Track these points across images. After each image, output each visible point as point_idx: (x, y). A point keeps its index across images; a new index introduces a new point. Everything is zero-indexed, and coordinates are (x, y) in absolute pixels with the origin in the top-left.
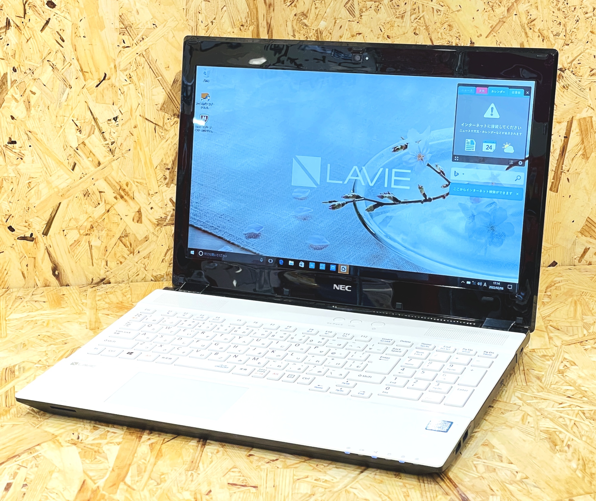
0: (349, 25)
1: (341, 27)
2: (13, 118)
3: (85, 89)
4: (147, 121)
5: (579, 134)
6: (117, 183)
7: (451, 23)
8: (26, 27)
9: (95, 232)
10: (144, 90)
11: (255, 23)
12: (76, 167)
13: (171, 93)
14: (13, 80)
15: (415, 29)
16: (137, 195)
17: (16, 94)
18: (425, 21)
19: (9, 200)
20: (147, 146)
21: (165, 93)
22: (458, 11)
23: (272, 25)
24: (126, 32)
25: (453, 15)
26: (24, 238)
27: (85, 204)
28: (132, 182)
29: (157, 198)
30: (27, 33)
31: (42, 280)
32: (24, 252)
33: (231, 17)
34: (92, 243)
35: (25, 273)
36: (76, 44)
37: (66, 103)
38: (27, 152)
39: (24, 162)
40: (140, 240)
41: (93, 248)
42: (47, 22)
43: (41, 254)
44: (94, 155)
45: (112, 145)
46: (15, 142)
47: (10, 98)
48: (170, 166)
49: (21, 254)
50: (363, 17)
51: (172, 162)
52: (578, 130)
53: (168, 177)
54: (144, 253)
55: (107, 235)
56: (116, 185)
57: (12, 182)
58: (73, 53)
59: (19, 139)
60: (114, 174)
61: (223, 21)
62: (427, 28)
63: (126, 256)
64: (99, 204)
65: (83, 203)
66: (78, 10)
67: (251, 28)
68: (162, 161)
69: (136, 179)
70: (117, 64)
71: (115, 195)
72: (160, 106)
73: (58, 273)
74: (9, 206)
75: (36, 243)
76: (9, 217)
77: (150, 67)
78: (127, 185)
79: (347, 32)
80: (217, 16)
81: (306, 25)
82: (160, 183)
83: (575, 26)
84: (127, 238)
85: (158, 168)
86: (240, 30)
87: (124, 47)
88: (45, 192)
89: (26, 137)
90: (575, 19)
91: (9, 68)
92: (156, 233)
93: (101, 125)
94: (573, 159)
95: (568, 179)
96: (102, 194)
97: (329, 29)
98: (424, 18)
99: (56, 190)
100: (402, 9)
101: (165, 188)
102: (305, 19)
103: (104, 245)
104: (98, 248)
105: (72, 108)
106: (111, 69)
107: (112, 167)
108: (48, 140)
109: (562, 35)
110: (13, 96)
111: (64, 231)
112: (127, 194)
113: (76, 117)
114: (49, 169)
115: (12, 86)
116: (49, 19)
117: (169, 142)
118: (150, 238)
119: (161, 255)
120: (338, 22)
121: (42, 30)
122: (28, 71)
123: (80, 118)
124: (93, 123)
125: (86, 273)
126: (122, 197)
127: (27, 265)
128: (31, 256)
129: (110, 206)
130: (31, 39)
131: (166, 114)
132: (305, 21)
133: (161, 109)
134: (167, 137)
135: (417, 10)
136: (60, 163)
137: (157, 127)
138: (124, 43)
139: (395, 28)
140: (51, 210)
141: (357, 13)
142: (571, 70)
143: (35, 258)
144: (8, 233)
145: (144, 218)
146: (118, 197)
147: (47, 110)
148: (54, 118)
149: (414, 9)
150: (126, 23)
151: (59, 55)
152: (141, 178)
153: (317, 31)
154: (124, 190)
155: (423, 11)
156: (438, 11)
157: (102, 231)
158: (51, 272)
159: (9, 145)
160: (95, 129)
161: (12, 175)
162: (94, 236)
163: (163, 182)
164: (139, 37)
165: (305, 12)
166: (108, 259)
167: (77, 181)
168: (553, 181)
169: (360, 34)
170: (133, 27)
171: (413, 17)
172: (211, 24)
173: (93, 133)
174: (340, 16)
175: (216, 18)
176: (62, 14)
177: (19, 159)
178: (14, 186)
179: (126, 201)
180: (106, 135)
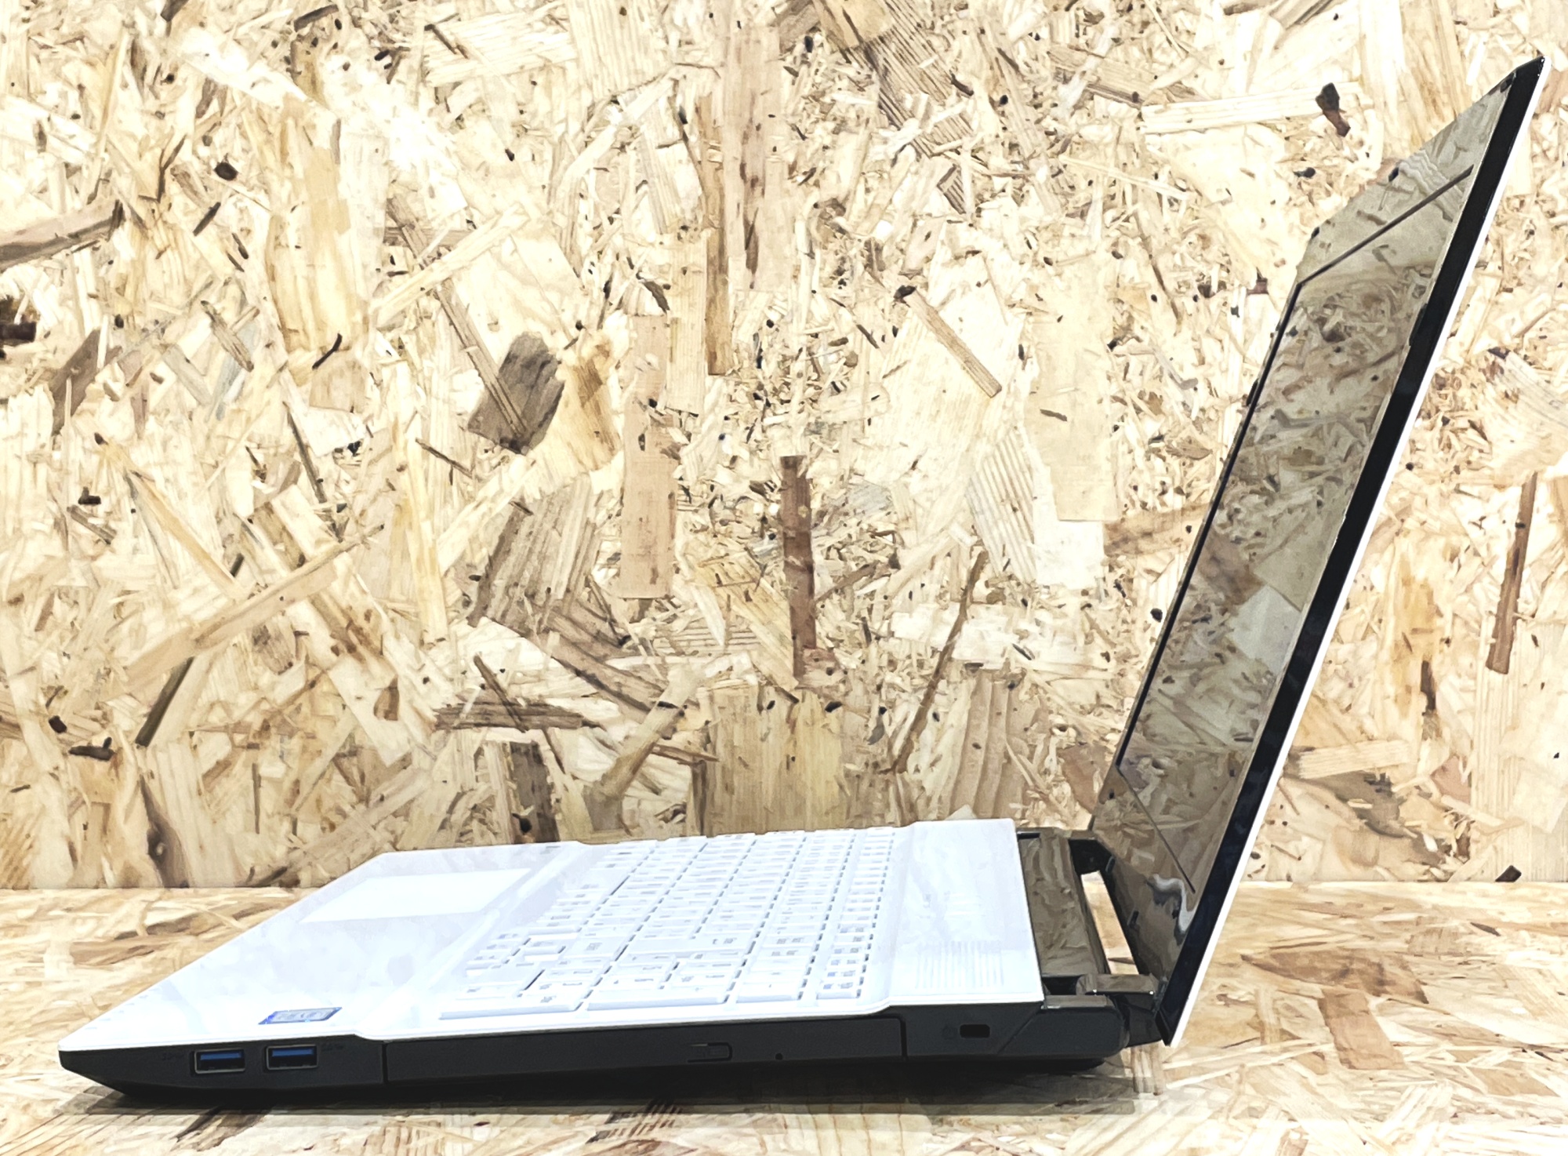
0: (949, 232)
1: (928, 236)
2: (99, 440)
3: (286, 374)
4: (432, 456)
5: (1556, 519)
6: (343, 611)
7: (1208, 232)
8: (160, 223)
9: (274, 742)
10: (430, 379)
11: (716, 223)
12: (244, 570)
13: (497, 386)
14: (112, 346)
15: (1115, 244)
16: (390, 644)
17: (116, 380)
18: (1139, 226)
19: (62, 648)
20: (428, 517)
21: (482, 387)
22: (1223, 203)
23: (757, 225)
24: (400, 239)
25: (1211, 213)
26: (87, 751)
27: (256, 664)
28: (380, 610)
29: (441, 655)
30: (160, 236)
31: (119, 865)
32: (81, 789)
33: (657, 206)
34: (263, 771)
35: (79, 847)
36: (276, 264)
37: (234, 406)
38: (124, 526)
39: (113, 551)
40: (388, 763)
41: (264, 783)
42: (213, 212)
43: (125, 797)
44: (290, 537)
45: (339, 511)
46: (96, 501)
47: (99, 392)
48: (480, 571)
49: (74, 795)
50: (983, 213)
51: (487, 561)
52: (1551, 509)
53: (474, 598)
54: (396, 802)
55: (304, 749)
56: (339, 615)
57: (76, 603)
58: (266, 286)
59: (107, 493)
60: (336, 587)
61: (637, 215)
62: (1145, 242)
63: (347, 808)
64: (291, 665)
65: (251, 660)
66: (288, 185)
67: (707, 234)
68: (462, 557)
69: (393, 601)
70: (370, 311)
71: (332, 642)
72: (467, 418)
73: (165, 851)
74: (61, 662)
75: (116, 766)
76: (57, 692)
77: (452, 323)
78: (367, 617)
79: (945, 248)
80: (625, 204)
81: (842, 231)
82: (453, 614)
83: (1527, 244)
84: (355, 760)
85: (452, 574)
86: (679, 238)
87: (392, 274)
88: (156, 628)
89: (127, 487)
90: (1525, 228)
91: (106, 318)
92: (430, 748)
93: (315, 462)
94: (1543, 586)
95: (1535, 639)
96: (303, 638)
97: (898, 239)
98: (1137, 219)
99: (184, 625)
100: (1081, 197)
101: (463, 627)
102: (840, 214)
103: (293, 777)
104: (276, 783)
105: (248, 420)
106: (354, 324)
107: (333, 570)
108: (180, 497)
109: (1492, 267)
110: (105, 386)
111: (192, 734)
112: (365, 641)
113: (257, 439)
114: (172, 571)
115: (107, 362)
116: (218, 205)
117: (483, 508)
118: (415, 762)
119: (438, 809)
120: (920, 223)
121: (197, 231)
122: (151, 327)
123: (265, 444)
124: (297, 457)
125: (237, 850)
126: (352, 649)
127: (85, 827)
128: (98, 799)
129: (318, 672)
130: (169, 251)
131: (482, 439)
132: (840, 221)
133: (470, 426)
134: (480, 495)
135: (1119, 199)
136: (202, 556)
137: (456, 472)
138: (393, 262)
139: (1065, 242)
140: (165, 678)
141: (969, 204)
142: (1523, 353)
143: (107, 807)
144: (47, 734)
145: (403, 707)
146: (342, 647)
147: (186, 422)
148: (201, 439)
149: (1113, 197)
150: (402, 216)
151: (233, 290)
152: (404, 598)
153: (868, 244)
154: (358, 631)
155: (1134, 202)
156: (1172, 202)
157: (291, 736)
158: (145, 847)
159: (82, 507)
160: (299, 473)
161: (80, 582)
162: (269, 751)
163: (462, 610)
164: (431, 249)
165: (840, 200)
166: (301, 817)
167: (242, 601)
168: (1493, 641)
169: (975, 253)
170: (419, 225)
171: (1111, 214)
172: (606, 222)
173: (295, 482)
174: (926, 210)
175: (623, 211)
176: (252, 194)
177: (102, 544)
178: (80, 612)
179: (360, 659)
180: (328, 490)
